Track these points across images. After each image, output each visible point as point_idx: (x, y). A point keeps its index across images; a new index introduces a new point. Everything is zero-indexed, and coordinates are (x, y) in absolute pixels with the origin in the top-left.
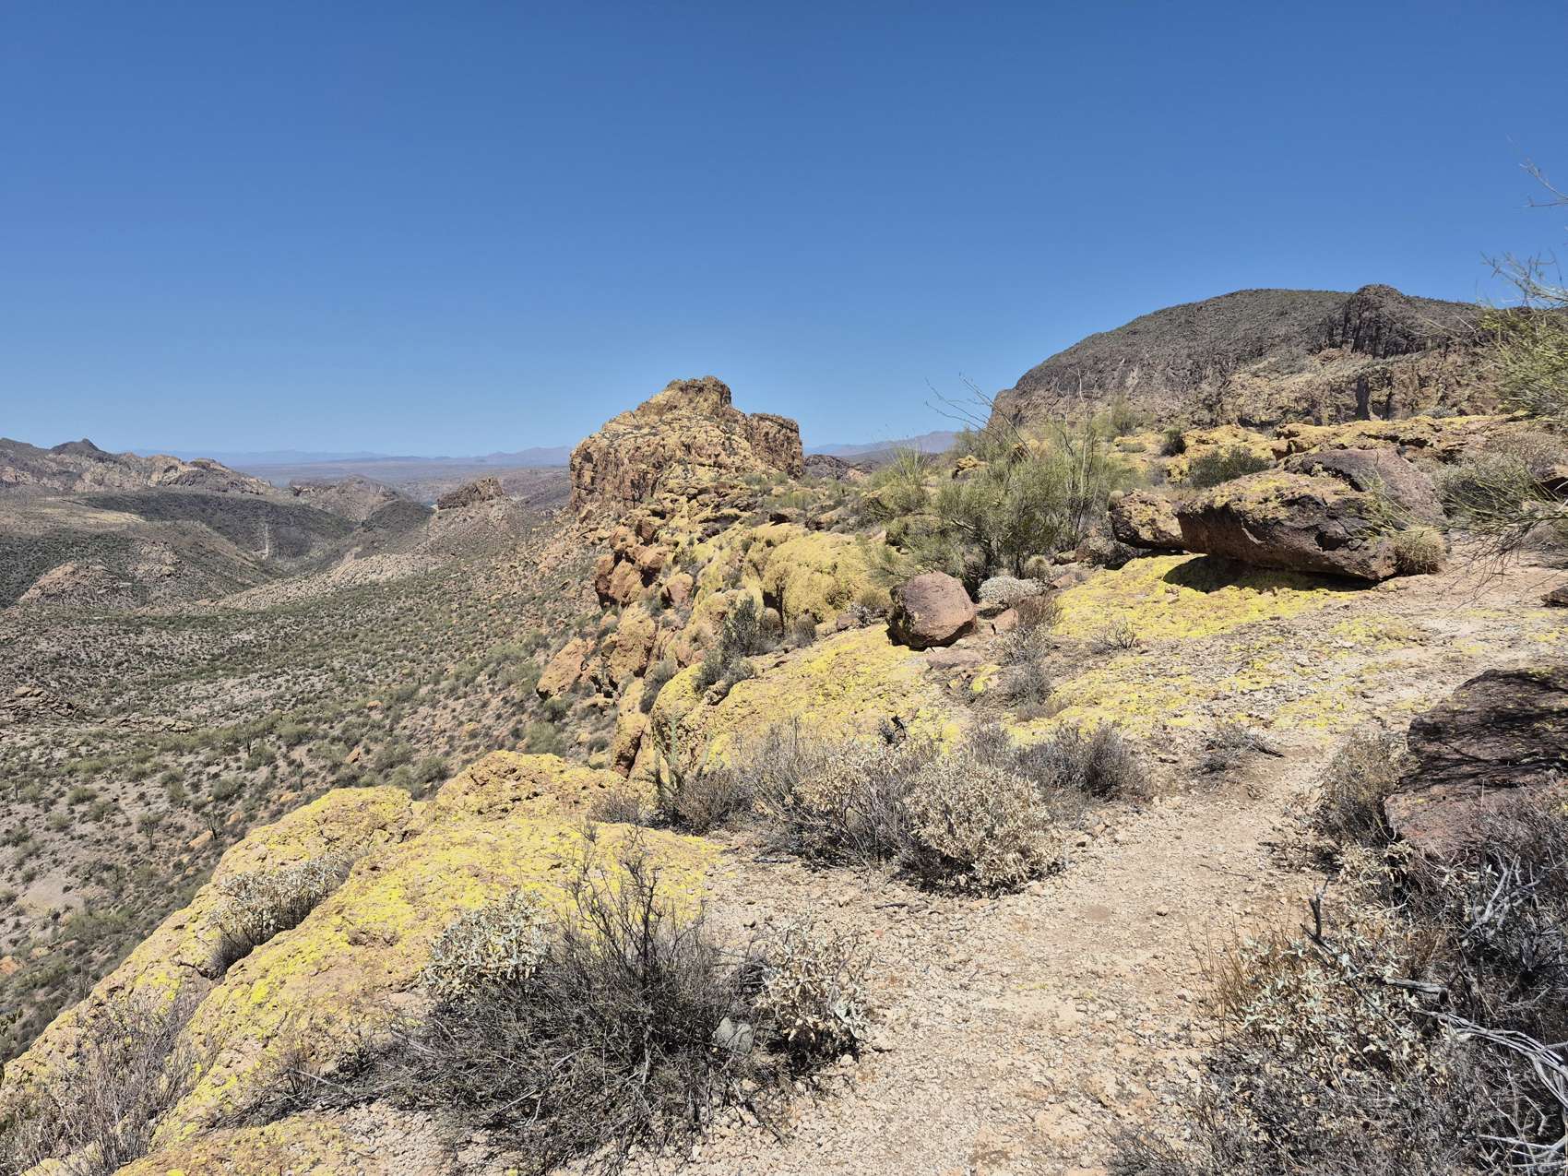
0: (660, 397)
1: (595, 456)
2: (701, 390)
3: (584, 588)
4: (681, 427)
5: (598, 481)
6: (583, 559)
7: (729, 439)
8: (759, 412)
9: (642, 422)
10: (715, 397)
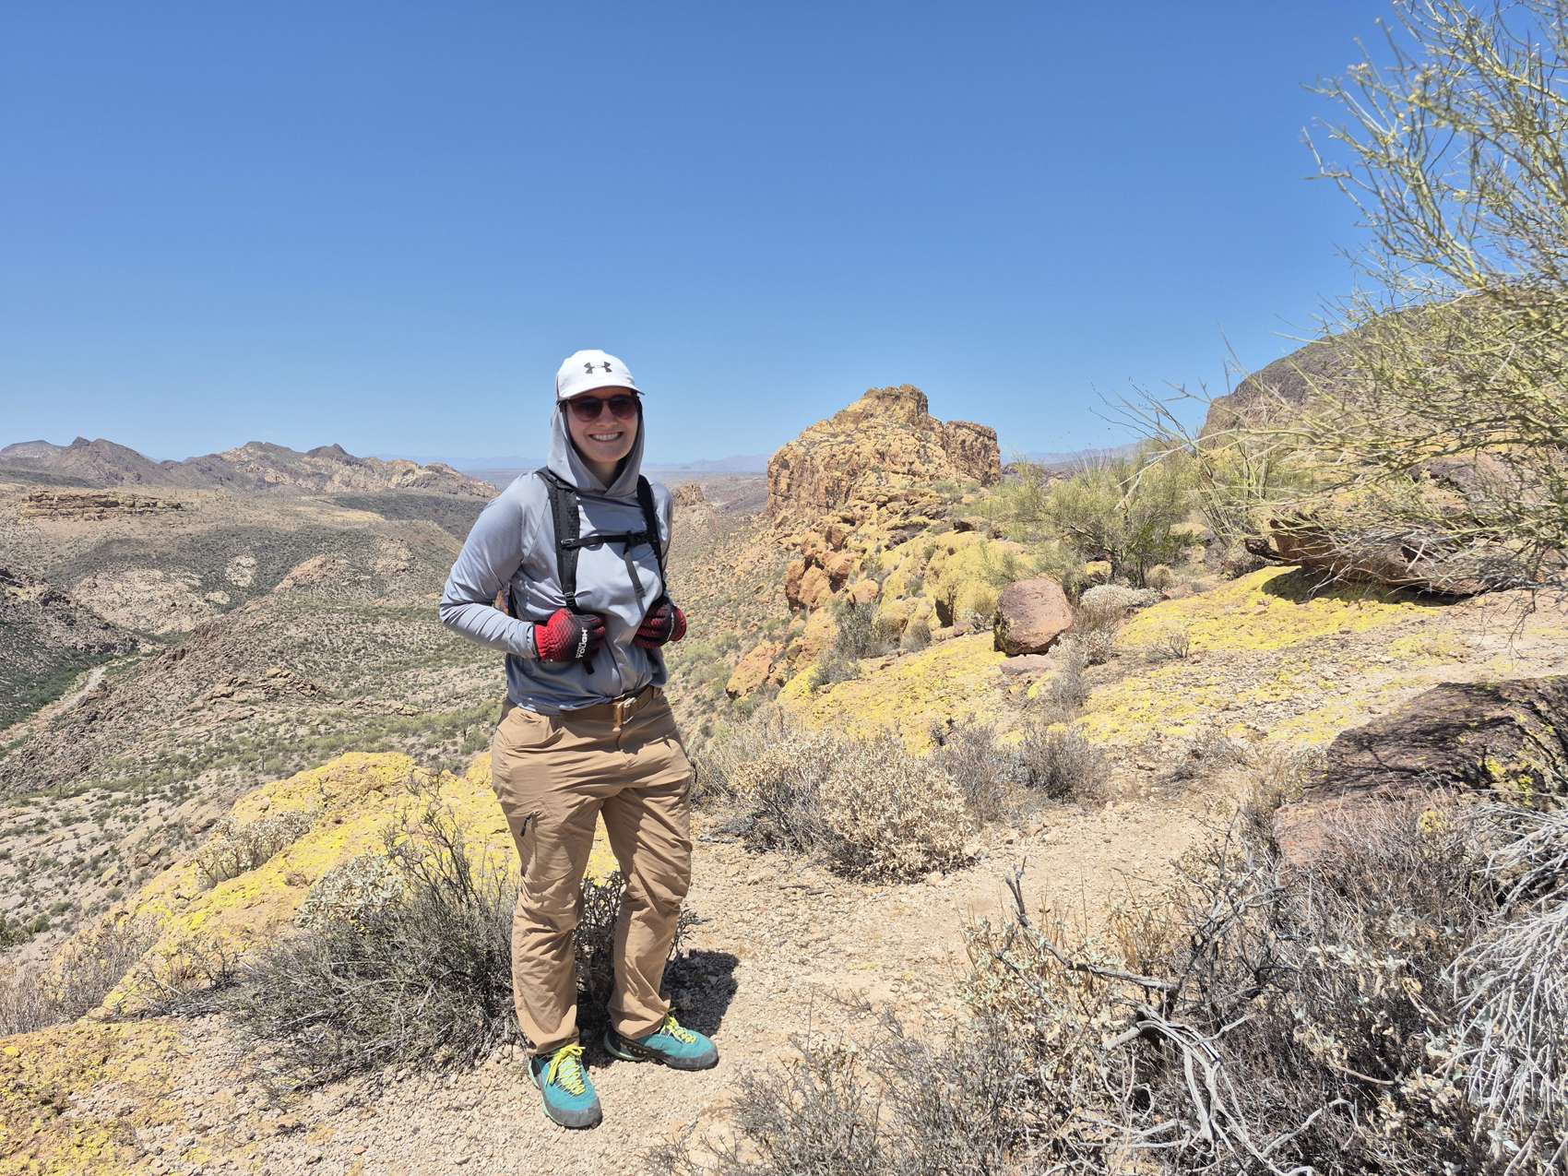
0: (857, 406)
1: (792, 463)
2: (898, 398)
3: (777, 592)
4: (876, 436)
5: (794, 488)
6: (777, 564)
7: (924, 446)
8: (957, 419)
9: (839, 430)
10: (911, 405)
